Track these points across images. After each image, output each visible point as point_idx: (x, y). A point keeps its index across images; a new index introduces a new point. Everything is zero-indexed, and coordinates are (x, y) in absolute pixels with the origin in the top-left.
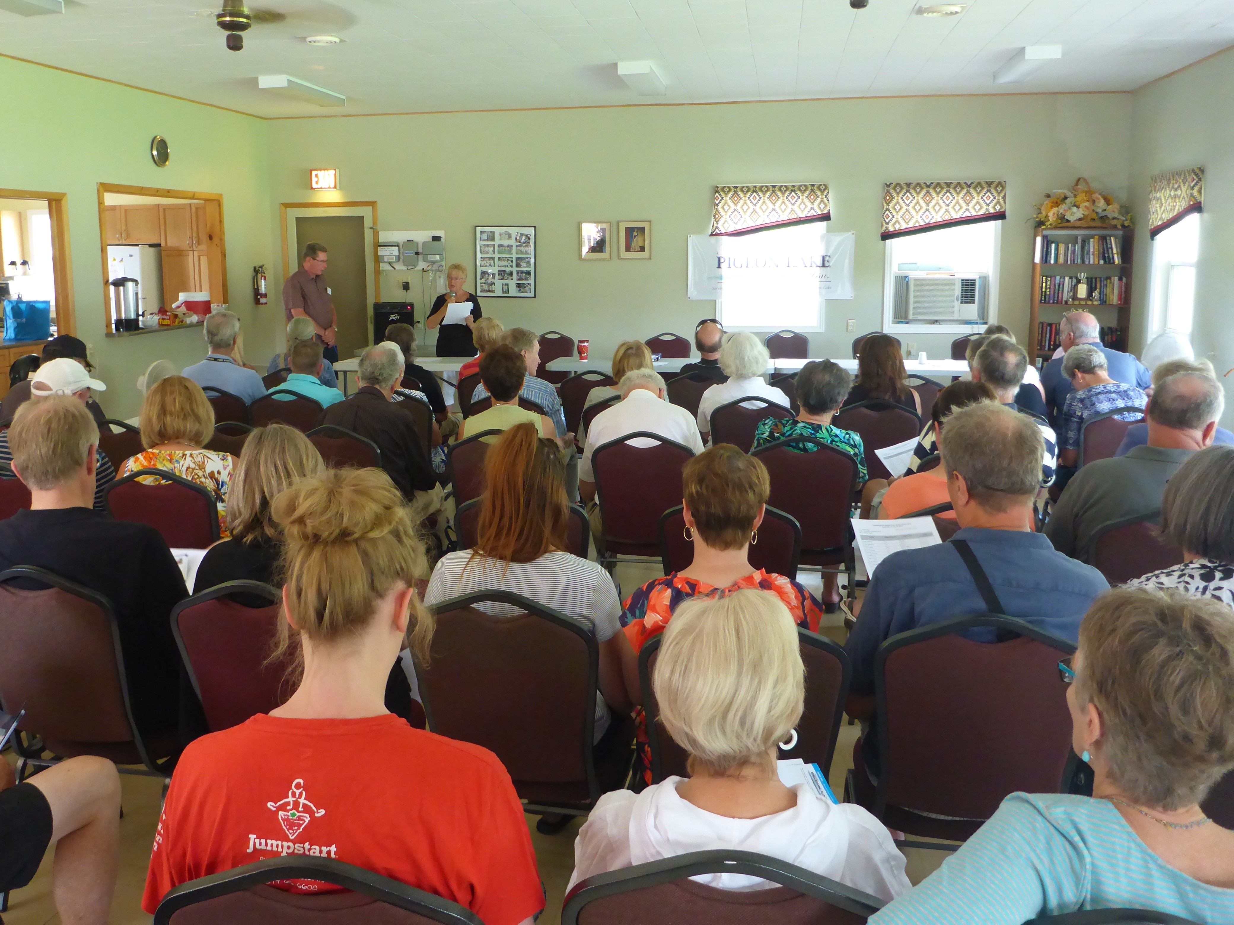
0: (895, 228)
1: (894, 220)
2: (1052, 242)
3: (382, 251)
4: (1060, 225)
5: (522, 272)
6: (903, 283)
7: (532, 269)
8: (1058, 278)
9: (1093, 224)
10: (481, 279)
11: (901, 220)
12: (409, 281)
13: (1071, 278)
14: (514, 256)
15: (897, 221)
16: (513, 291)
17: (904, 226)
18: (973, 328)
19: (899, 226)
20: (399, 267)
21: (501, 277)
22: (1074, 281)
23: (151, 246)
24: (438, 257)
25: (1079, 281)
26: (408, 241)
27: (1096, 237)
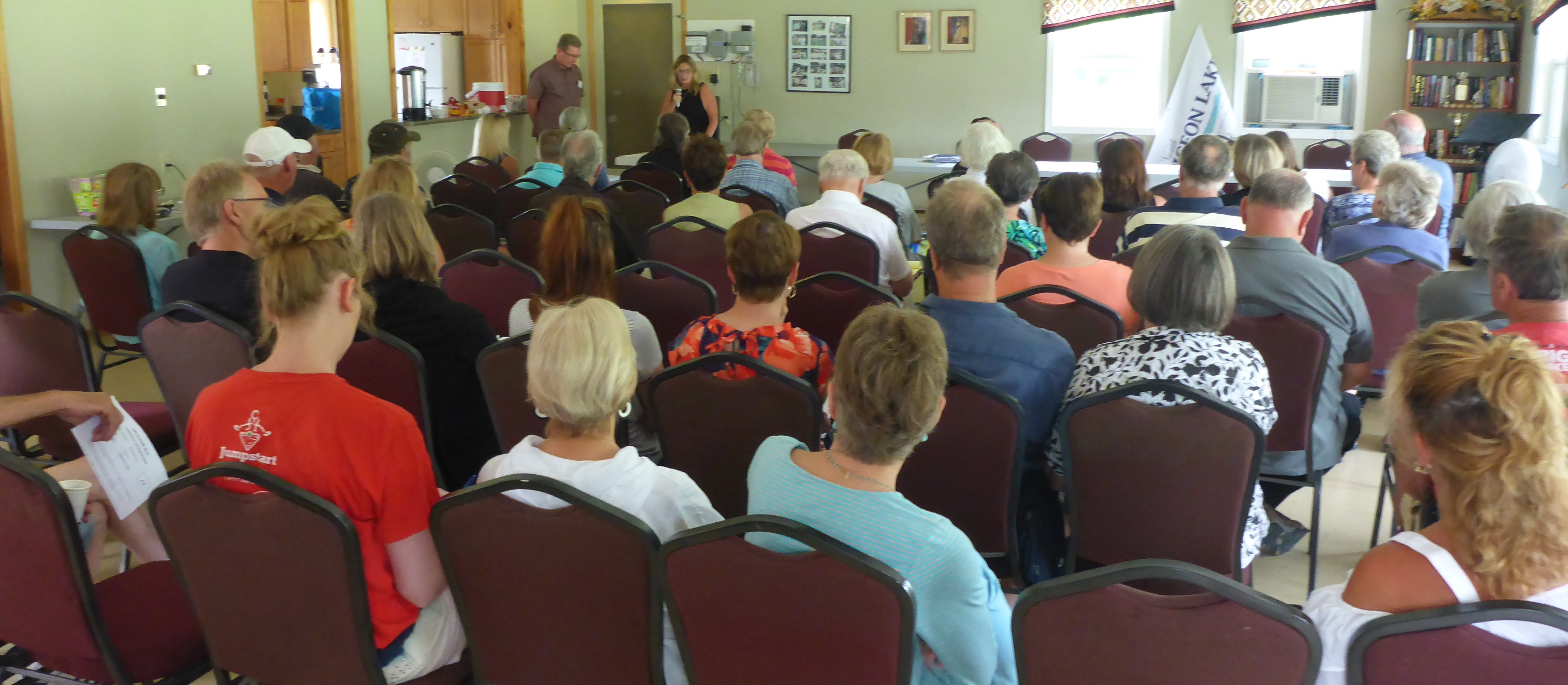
0: (1247, 19)
1: (1246, 10)
2: (1429, 37)
3: (690, 42)
4: (1437, 17)
5: (836, 65)
6: (1256, 82)
7: (846, 62)
8: (1434, 77)
9: (1476, 16)
10: (792, 72)
11: (1255, 11)
12: (718, 73)
13: (1450, 77)
14: (828, 47)
15: (1250, 12)
16: (827, 86)
17: (1258, 17)
18: (1336, 133)
19: (1252, 17)
20: (708, 59)
21: (813, 70)
22: (1454, 81)
23: (453, 33)
24: (747, 48)
25: (1458, 82)
26: (717, 30)
27: (1481, 31)
